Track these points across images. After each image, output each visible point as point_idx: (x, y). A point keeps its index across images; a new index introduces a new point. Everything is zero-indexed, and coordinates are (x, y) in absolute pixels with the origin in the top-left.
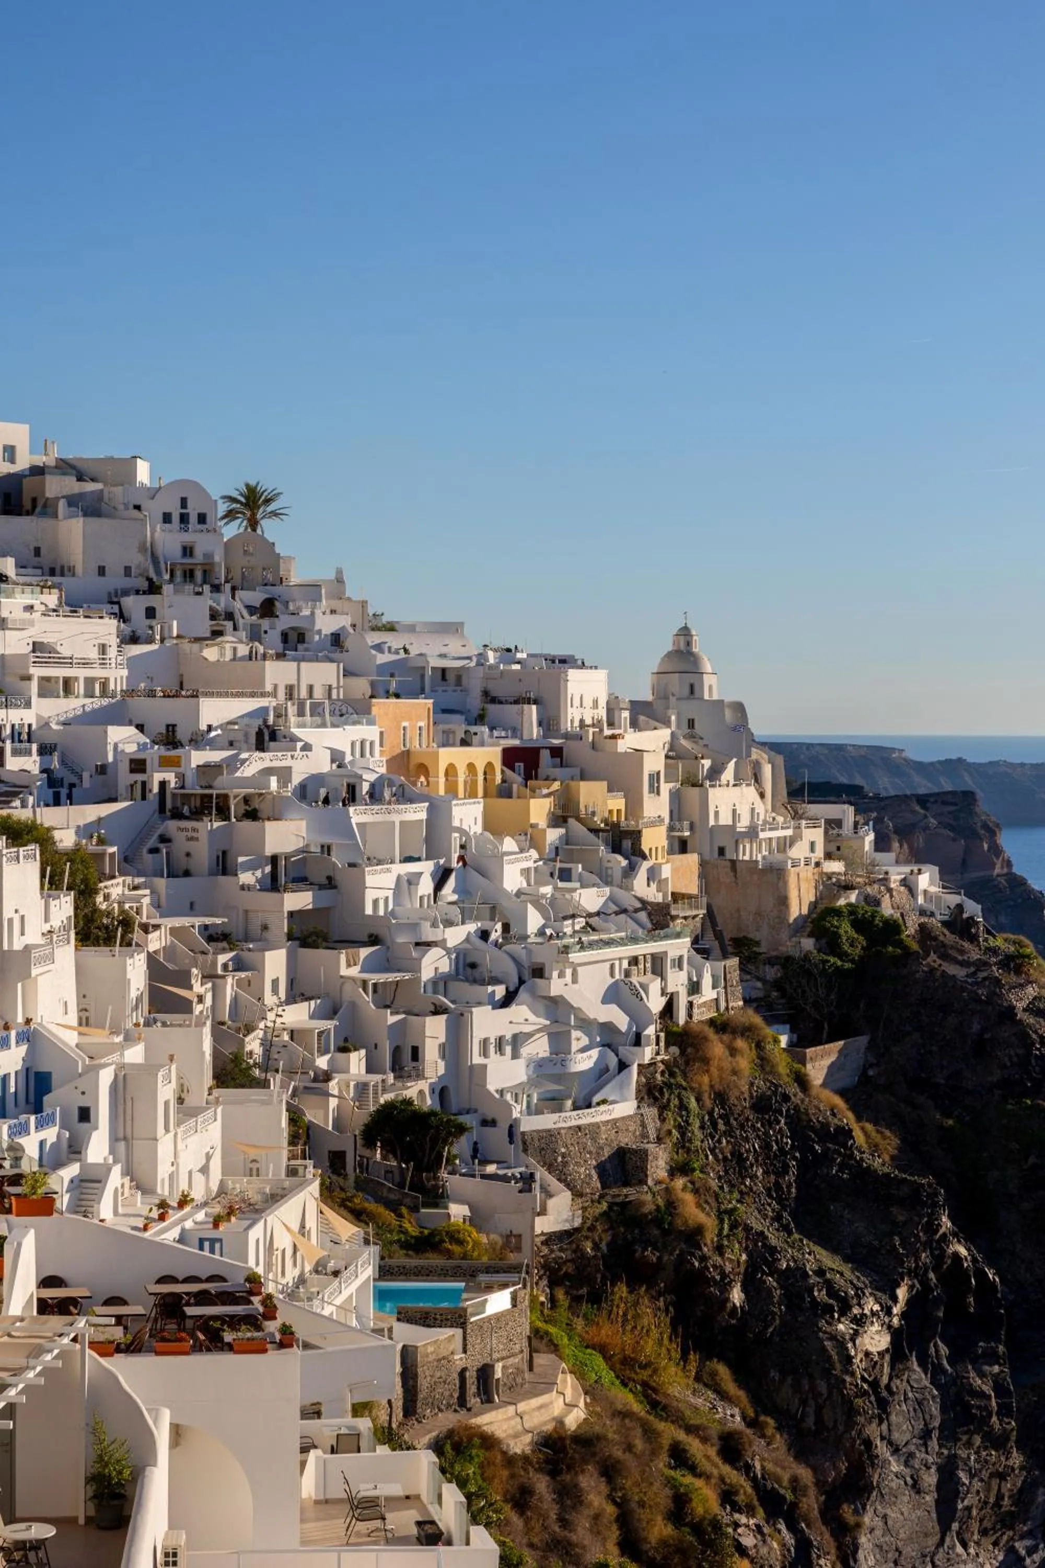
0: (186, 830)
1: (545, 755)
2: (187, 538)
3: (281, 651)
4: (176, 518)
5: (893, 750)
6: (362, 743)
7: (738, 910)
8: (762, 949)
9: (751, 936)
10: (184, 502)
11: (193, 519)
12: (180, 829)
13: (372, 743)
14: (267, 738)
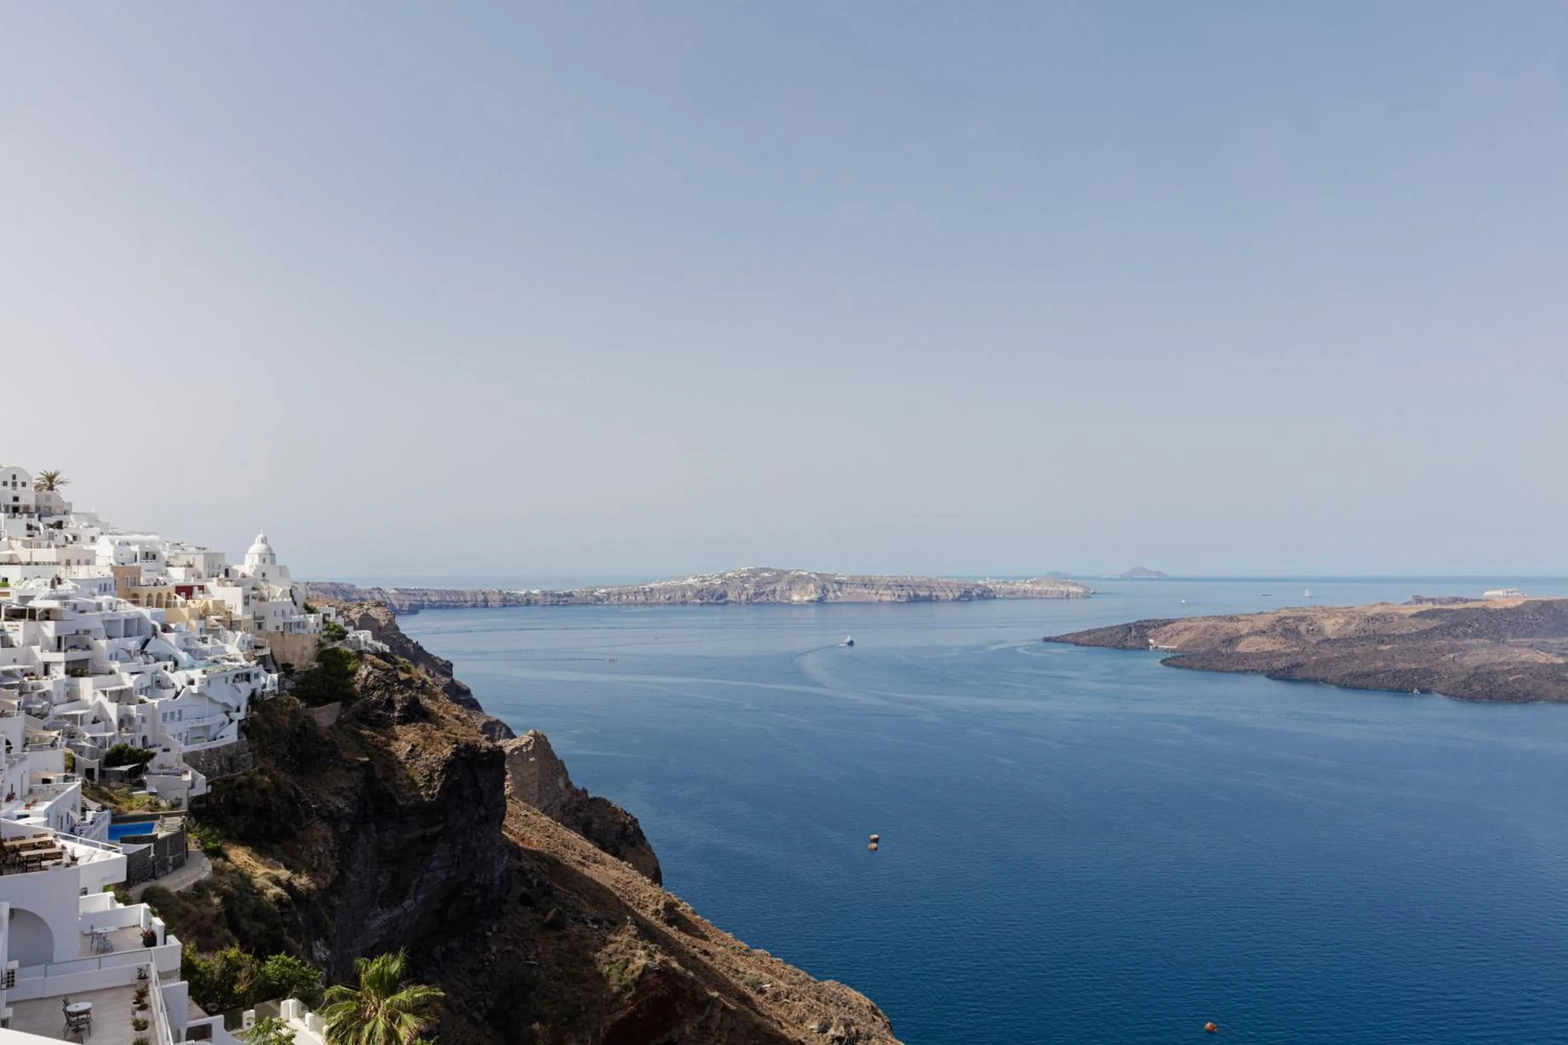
0: (12, 626)
1: (196, 589)
2: (15, 493)
3: (64, 544)
4: (10, 484)
5: (342, 584)
6: (105, 585)
7: (284, 653)
8: (295, 668)
9: (290, 662)
10: (14, 477)
11: (19, 485)
12: (9, 626)
13: (110, 585)
14: (56, 583)
